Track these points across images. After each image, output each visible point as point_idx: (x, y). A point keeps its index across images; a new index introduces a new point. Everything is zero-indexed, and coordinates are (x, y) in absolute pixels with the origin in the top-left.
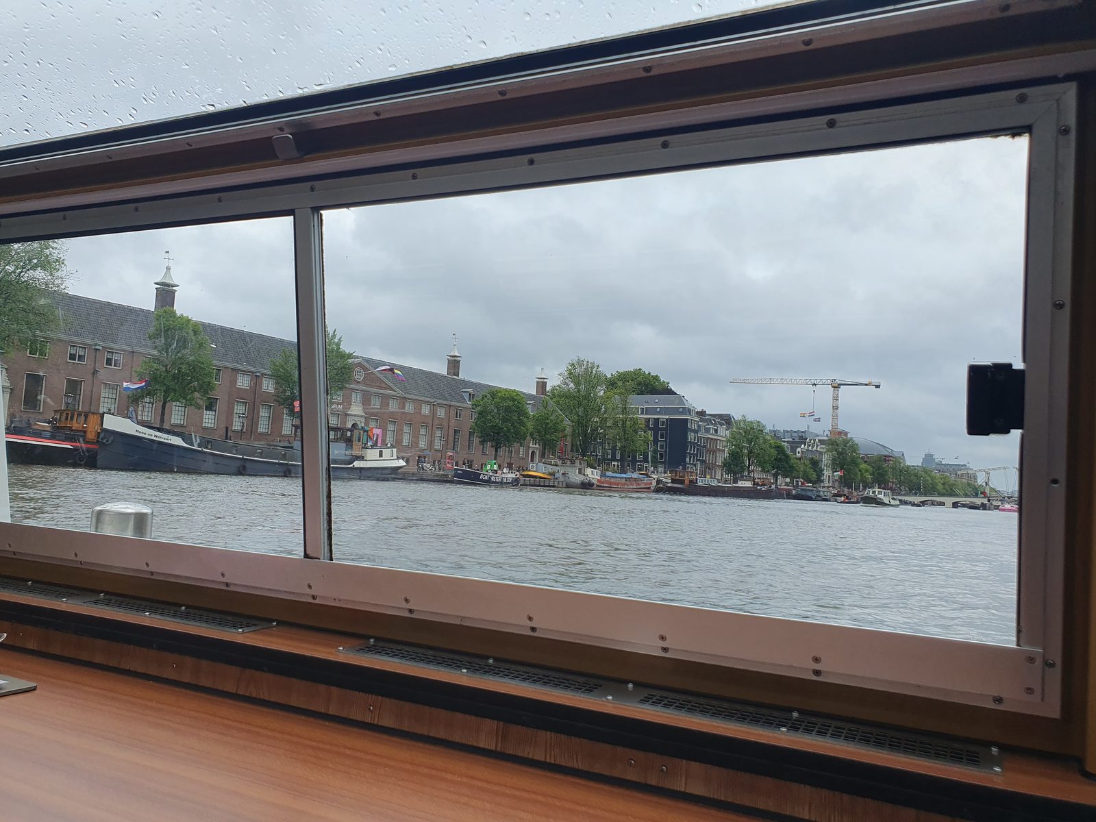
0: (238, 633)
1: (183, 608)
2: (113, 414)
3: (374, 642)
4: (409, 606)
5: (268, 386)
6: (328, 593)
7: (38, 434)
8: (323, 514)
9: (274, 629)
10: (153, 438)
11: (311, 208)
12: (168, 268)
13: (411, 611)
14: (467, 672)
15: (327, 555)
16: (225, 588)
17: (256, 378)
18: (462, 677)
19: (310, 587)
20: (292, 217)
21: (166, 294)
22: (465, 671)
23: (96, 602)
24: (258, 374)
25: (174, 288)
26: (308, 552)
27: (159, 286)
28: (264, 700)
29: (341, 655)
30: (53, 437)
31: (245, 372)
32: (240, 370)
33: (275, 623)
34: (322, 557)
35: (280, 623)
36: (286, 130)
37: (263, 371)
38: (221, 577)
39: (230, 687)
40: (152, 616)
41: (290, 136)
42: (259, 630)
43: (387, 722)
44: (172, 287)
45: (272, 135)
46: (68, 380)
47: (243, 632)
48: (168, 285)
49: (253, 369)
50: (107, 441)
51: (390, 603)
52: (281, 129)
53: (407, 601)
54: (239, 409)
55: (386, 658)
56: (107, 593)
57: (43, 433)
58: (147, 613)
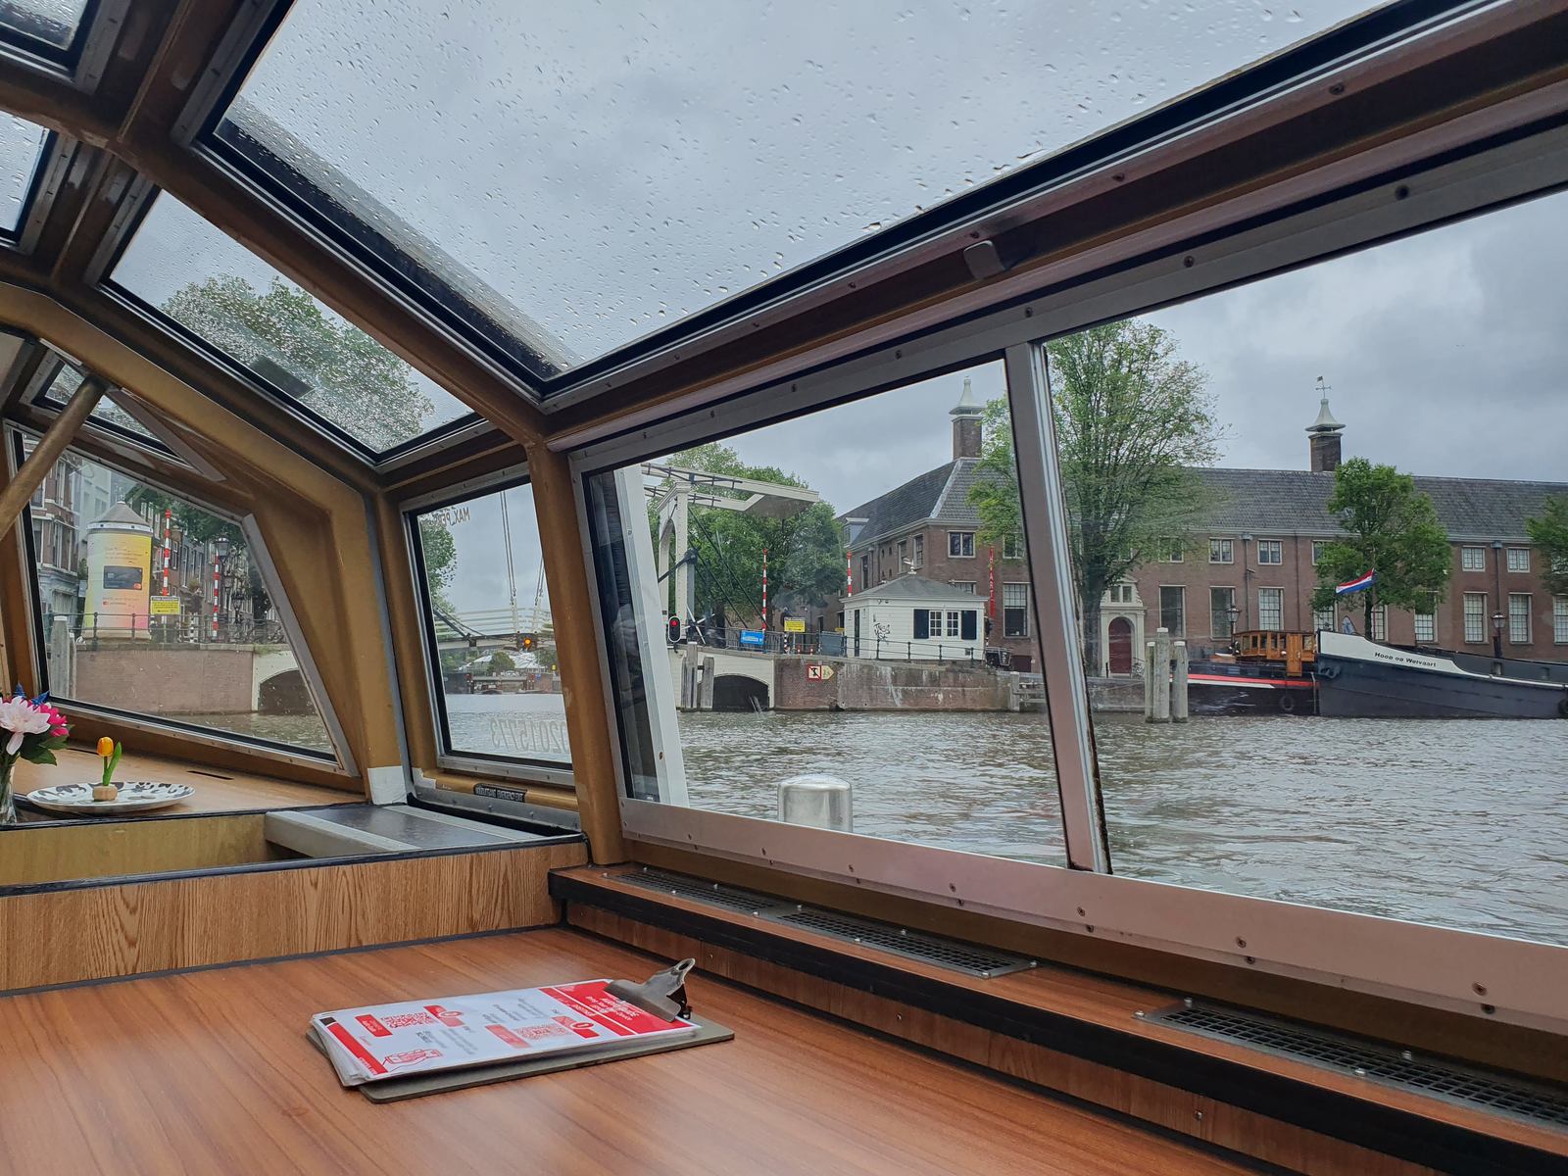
0: (983, 978)
1: (903, 932)
2: (1334, 631)
3: (1193, 1002)
4: (1246, 952)
5: (1518, 563)
6: (1111, 923)
7: (1222, 670)
8: (1091, 803)
9: (1034, 972)
10: (1405, 663)
11: (1030, 342)
12: (1324, 403)
13: (1249, 960)
14: (1366, 1075)
15: (1103, 863)
16: (957, 907)
17: (1496, 554)
18: (1356, 1084)
19: (1081, 912)
20: (1002, 360)
21: (1326, 442)
22: (1360, 1072)
23: (792, 918)
24: (1498, 545)
25: (1336, 431)
26: (1073, 860)
27: (1314, 433)
28: (1029, 1082)
29: (1141, 1023)
30: (1243, 674)
31: (1474, 545)
32: (1465, 543)
33: (1034, 964)
34: (1095, 869)
35: (1043, 962)
36: (983, 234)
37: (1505, 539)
38: (951, 891)
39: (978, 1056)
40: (865, 943)
41: (989, 242)
42: (1010, 974)
43: (1226, 1140)
44: (1335, 429)
45: (962, 247)
46: (1212, 589)
47: (990, 977)
48: (1328, 429)
49: (1489, 538)
50: (1331, 674)
51: (1213, 945)
52: (975, 235)
53: (1241, 943)
54: (1471, 607)
55: (1216, 1035)
56: (805, 905)
57: (1230, 669)
58: (858, 940)
